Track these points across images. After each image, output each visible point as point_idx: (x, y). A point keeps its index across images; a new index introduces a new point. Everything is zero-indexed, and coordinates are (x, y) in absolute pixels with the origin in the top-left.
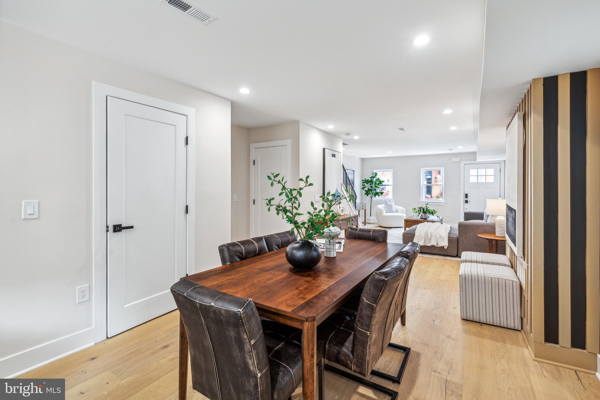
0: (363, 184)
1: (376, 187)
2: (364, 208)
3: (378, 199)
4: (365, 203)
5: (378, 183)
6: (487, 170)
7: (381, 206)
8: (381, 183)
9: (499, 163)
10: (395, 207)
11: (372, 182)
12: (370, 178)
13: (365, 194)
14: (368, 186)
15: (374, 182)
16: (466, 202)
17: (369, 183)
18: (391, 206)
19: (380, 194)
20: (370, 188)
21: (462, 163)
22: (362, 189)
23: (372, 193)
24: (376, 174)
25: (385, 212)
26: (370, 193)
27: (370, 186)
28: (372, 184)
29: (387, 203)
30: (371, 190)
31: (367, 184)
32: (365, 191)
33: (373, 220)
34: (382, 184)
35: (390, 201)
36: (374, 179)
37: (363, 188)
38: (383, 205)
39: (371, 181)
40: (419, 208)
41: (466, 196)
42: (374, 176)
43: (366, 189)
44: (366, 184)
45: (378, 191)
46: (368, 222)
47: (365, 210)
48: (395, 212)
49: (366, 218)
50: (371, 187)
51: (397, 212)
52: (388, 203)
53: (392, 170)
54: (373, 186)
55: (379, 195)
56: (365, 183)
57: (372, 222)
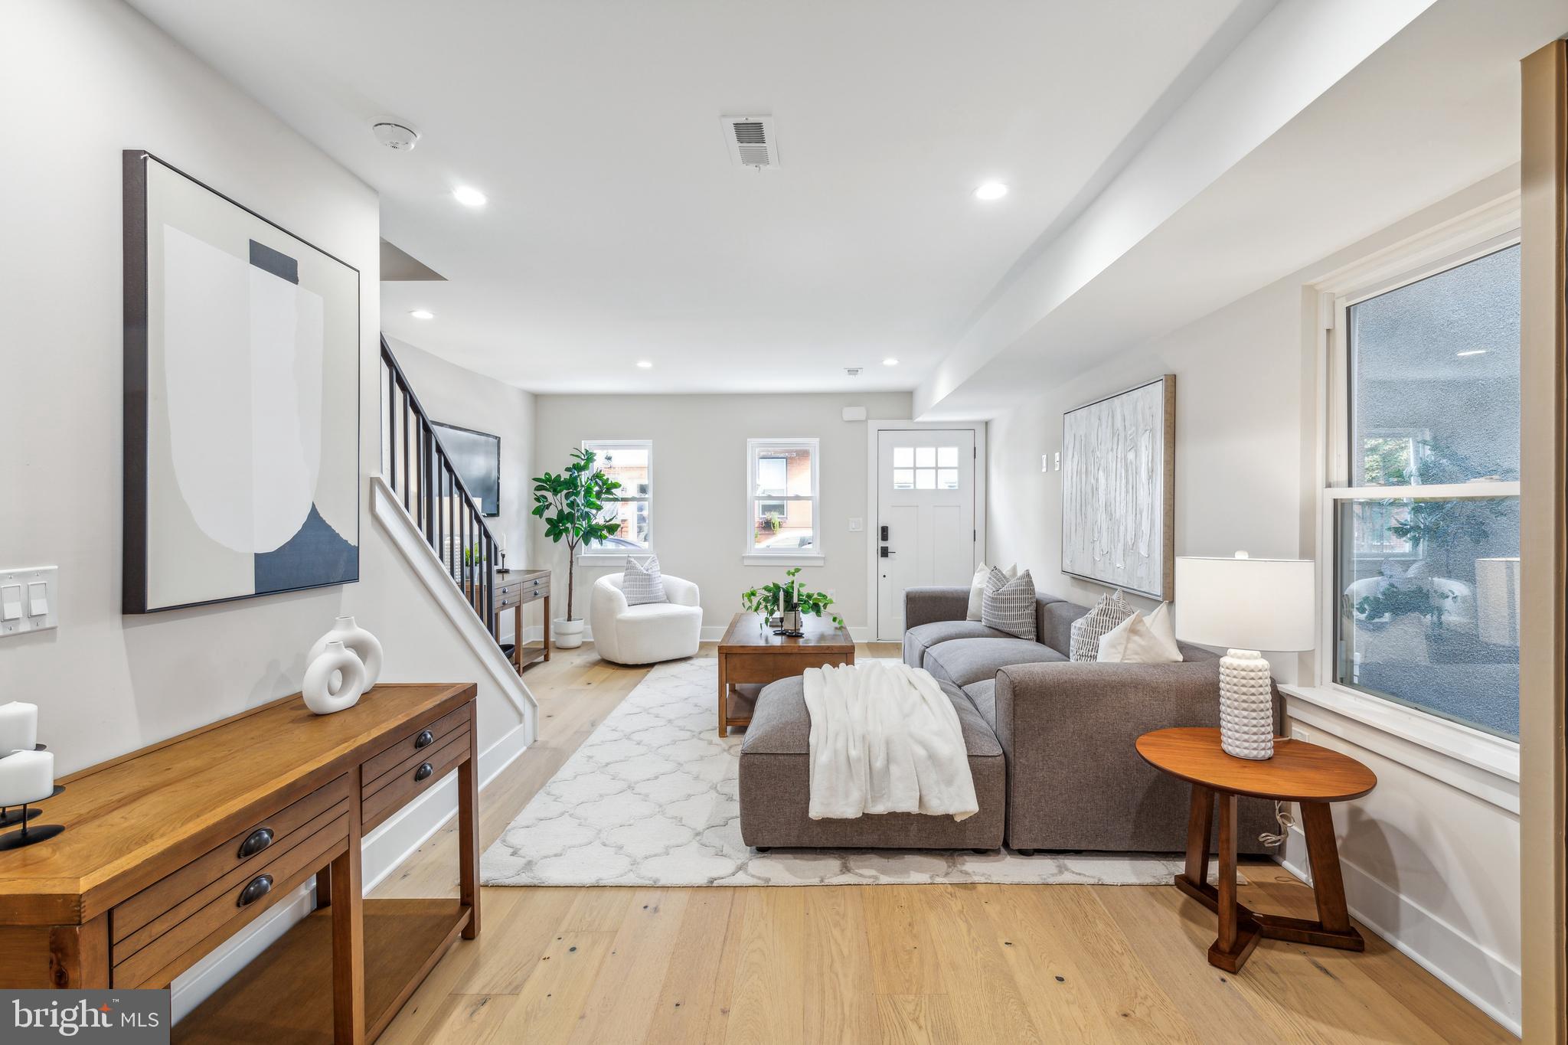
0: (539, 493)
1: (589, 504)
2: (542, 593)
3: (597, 551)
4: (548, 567)
5: (596, 488)
6: (940, 449)
7: (610, 582)
8: (608, 491)
9: (969, 428)
10: (664, 580)
11: (576, 487)
12: (568, 469)
13: (547, 535)
14: (558, 503)
15: (582, 486)
16: (885, 552)
17: (565, 492)
18: (648, 579)
19: (605, 532)
20: (567, 510)
21: (873, 425)
22: (534, 513)
23: (573, 528)
24: (590, 457)
25: (625, 602)
26: (566, 530)
27: (565, 502)
28: (573, 494)
29: (634, 567)
30: (570, 517)
31: (555, 492)
32: (549, 520)
33: (581, 632)
34: (612, 494)
35: (643, 558)
36: (584, 477)
37: (539, 512)
38: (619, 576)
39: (571, 484)
40: (766, 589)
41: (884, 533)
42: (582, 463)
43: (552, 513)
44: (549, 495)
45: (599, 519)
46: (558, 644)
47: (547, 600)
48: (664, 602)
49: (552, 627)
50: (572, 505)
51: (669, 599)
52: (638, 565)
53: (649, 442)
54: (580, 500)
55: (601, 538)
56: (546, 489)
57: (574, 641)
